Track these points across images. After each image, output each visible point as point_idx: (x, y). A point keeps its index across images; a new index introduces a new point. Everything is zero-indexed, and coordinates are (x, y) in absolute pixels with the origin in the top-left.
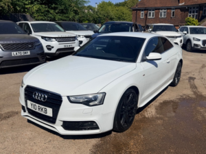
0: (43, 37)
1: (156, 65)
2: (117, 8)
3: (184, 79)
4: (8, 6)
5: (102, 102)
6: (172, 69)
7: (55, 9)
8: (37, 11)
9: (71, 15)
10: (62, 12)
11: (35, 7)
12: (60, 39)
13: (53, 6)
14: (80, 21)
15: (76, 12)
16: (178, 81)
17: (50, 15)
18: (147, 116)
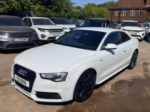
0: (39, 29)
1: (113, 53)
2: (99, 8)
3: (140, 64)
4: (18, 6)
5: (64, 79)
6: (128, 56)
7: (51, 8)
8: (38, 10)
9: (63, 13)
10: (56, 11)
11: (37, 7)
12: (51, 31)
13: (50, 6)
14: (69, 18)
15: (66, 11)
16: (134, 65)
17: (47, 13)
18: (103, 91)
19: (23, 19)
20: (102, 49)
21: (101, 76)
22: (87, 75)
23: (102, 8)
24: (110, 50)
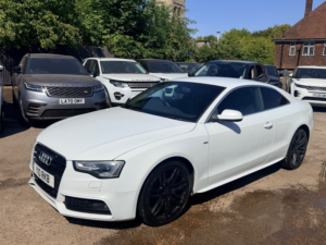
0: (112, 81)
1: (238, 130)
4: (76, 36)
7: (143, 41)
8: (118, 43)
9: (169, 50)
10: (154, 46)
11: (116, 38)
12: (134, 84)
13: (142, 36)
14: (182, 59)
15: (176, 46)
17: (136, 50)
19: (86, 61)
20: (211, 120)
21: (205, 176)
22: (171, 171)
23: (262, 39)
24: (229, 123)
